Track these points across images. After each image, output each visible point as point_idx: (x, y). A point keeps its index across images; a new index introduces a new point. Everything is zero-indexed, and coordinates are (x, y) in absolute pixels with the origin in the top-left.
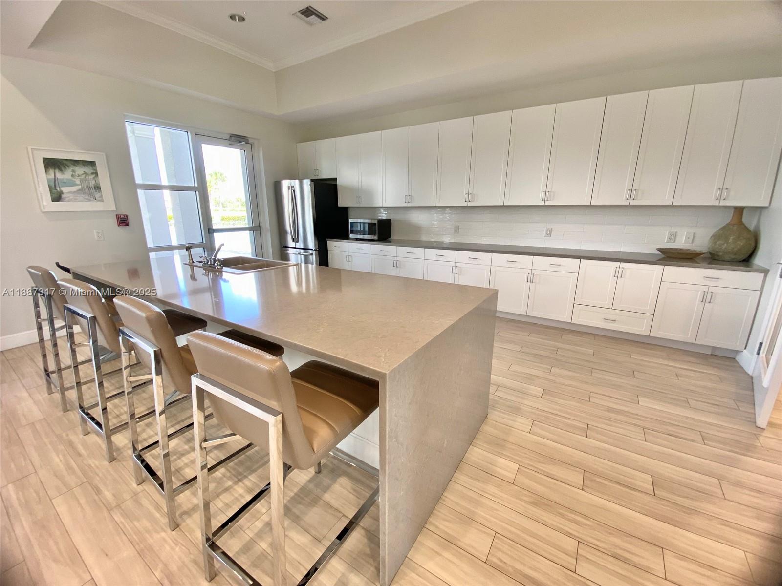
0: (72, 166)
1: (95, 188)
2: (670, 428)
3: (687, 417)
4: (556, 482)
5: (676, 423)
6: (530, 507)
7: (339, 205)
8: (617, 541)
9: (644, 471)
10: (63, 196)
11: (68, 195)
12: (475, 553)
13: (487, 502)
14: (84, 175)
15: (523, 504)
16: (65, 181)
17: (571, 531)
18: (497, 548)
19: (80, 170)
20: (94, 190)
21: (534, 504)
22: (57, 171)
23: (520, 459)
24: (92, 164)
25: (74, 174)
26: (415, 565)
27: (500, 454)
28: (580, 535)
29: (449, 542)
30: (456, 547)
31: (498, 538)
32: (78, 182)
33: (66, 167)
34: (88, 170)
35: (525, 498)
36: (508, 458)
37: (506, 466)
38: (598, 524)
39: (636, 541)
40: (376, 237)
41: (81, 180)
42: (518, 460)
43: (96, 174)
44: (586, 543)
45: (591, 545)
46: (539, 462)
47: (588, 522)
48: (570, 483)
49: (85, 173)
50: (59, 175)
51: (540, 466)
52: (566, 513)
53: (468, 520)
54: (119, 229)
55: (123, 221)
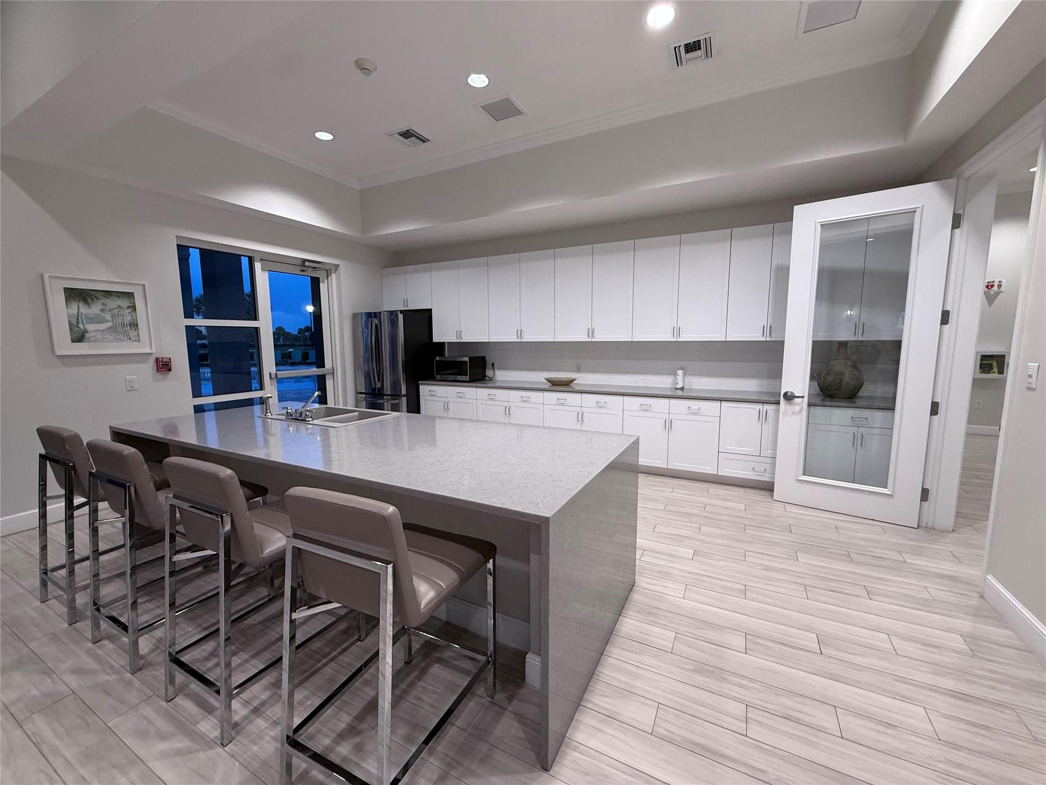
0: (102, 298)
1: (130, 325)
2: (834, 584)
3: (849, 572)
4: (717, 647)
5: (840, 579)
6: (694, 676)
7: (434, 341)
8: (788, 702)
9: (808, 629)
10: (87, 335)
11: (94, 334)
12: (640, 726)
13: (645, 673)
14: (118, 309)
15: (684, 672)
16: (91, 316)
17: (738, 696)
18: (661, 718)
19: (113, 303)
20: (129, 328)
21: (696, 671)
22: (81, 304)
23: (676, 627)
24: (130, 295)
25: (104, 307)
26: (577, 744)
27: (654, 624)
28: (746, 699)
29: (610, 717)
30: (618, 722)
31: (662, 709)
32: (108, 317)
33: (95, 299)
34: (124, 303)
35: (686, 667)
36: (664, 627)
37: (662, 636)
38: (765, 687)
39: (807, 701)
41: (113, 316)
42: (674, 628)
43: (134, 308)
44: (755, 706)
45: (760, 708)
46: (697, 628)
47: (754, 685)
48: (731, 647)
49: (120, 307)
50: (84, 309)
51: (698, 633)
52: (732, 678)
53: (628, 693)
54: (159, 376)
55: (164, 366)
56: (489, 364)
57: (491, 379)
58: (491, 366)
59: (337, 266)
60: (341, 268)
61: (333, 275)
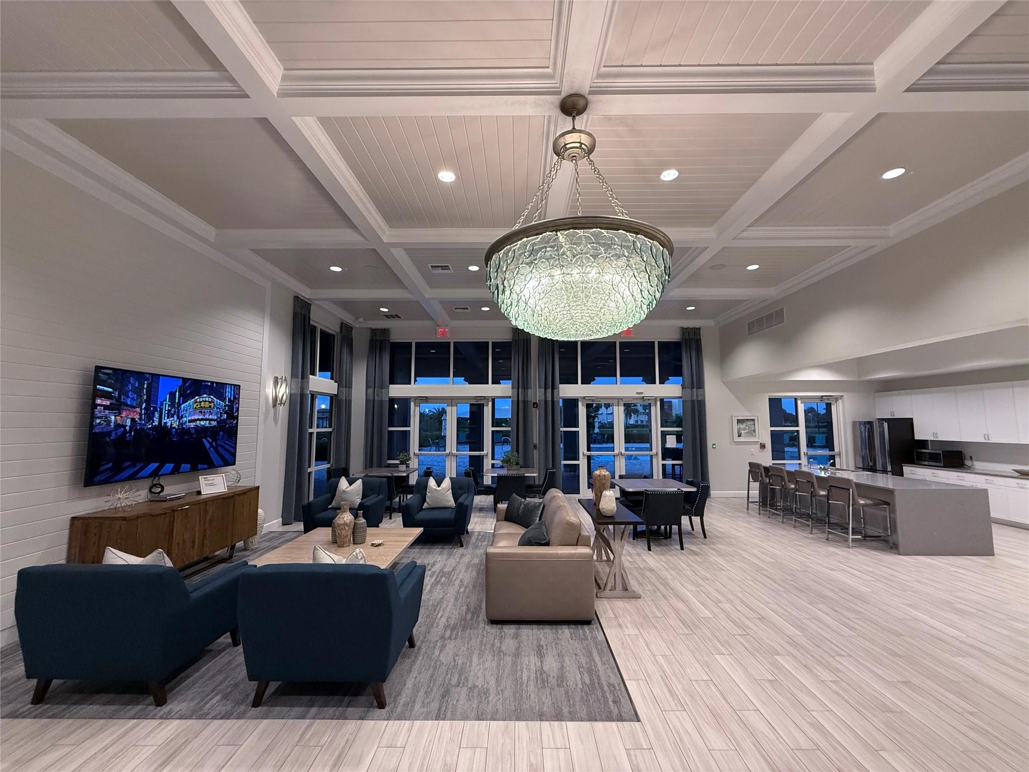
1: (753, 431)
7: (916, 438)
11: (744, 434)
14: (750, 426)
16: (743, 429)
19: (749, 423)
22: (741, 425)
24: (753, 420)
25: (747, 425)
32: (748, 429)
33: (744, 422)
34: (752, 423)
40: (942, 465)
43: (755, 424)
54: (761, 450)
55: (763, 446)
56: (968, 457)
57: (969, 467)
58: (969, 458)
59: (842, 396)
60: (845, 397)
61: (840, 401)
